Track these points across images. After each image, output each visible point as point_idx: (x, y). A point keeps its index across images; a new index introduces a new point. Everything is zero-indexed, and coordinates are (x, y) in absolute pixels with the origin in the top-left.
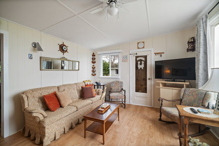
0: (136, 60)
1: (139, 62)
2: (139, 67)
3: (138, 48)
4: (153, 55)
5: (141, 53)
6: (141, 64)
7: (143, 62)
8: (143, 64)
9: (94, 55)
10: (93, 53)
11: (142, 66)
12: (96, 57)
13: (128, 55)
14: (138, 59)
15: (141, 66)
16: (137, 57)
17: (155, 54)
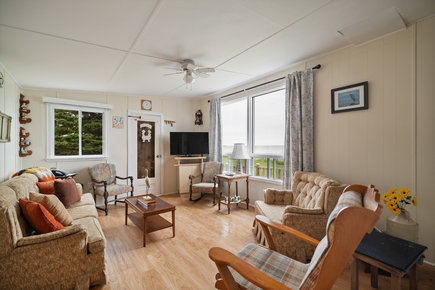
0: (139, 126)
1: (144, 131)
2: (144, 138)
3: (142, 109)
4: (163, 123)
5: (147, 117)
6: (146, 134)
7: (150, 132)
8: (149, 135)
9: (22, 101)
10: (22, 96)
11: (149, 138)
12: (29, 107)
13: (125, 116)
14: (142, 126)
15: (147, 138)
16: (139, 123)
17: (166, 122)
